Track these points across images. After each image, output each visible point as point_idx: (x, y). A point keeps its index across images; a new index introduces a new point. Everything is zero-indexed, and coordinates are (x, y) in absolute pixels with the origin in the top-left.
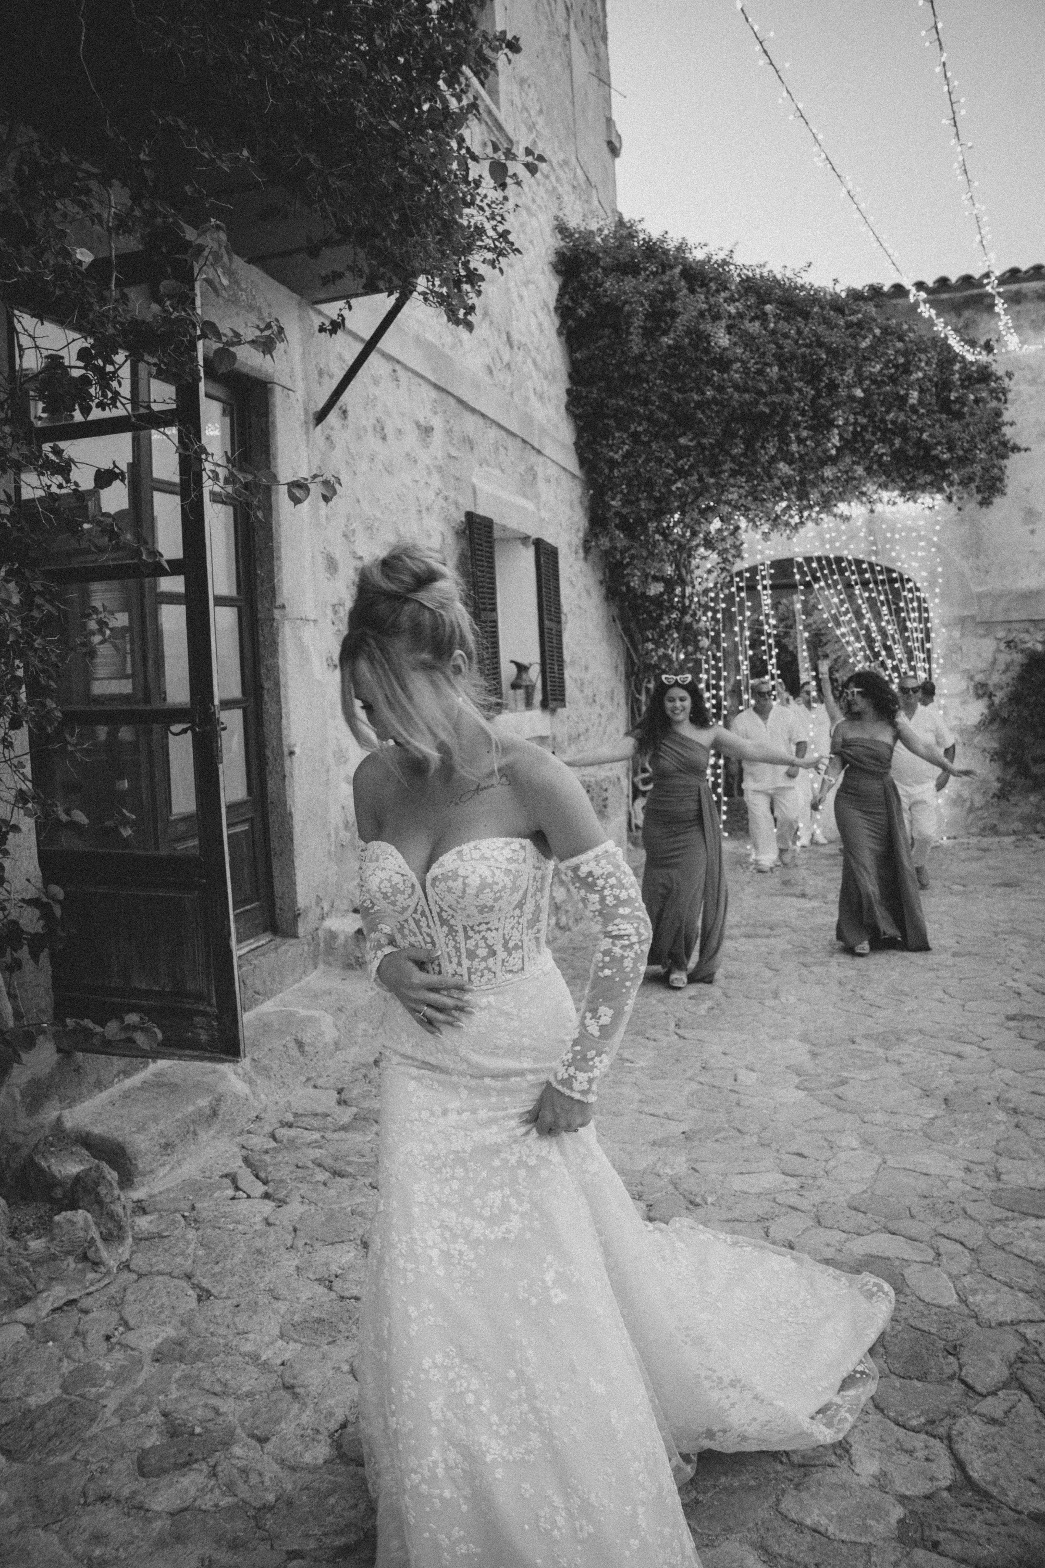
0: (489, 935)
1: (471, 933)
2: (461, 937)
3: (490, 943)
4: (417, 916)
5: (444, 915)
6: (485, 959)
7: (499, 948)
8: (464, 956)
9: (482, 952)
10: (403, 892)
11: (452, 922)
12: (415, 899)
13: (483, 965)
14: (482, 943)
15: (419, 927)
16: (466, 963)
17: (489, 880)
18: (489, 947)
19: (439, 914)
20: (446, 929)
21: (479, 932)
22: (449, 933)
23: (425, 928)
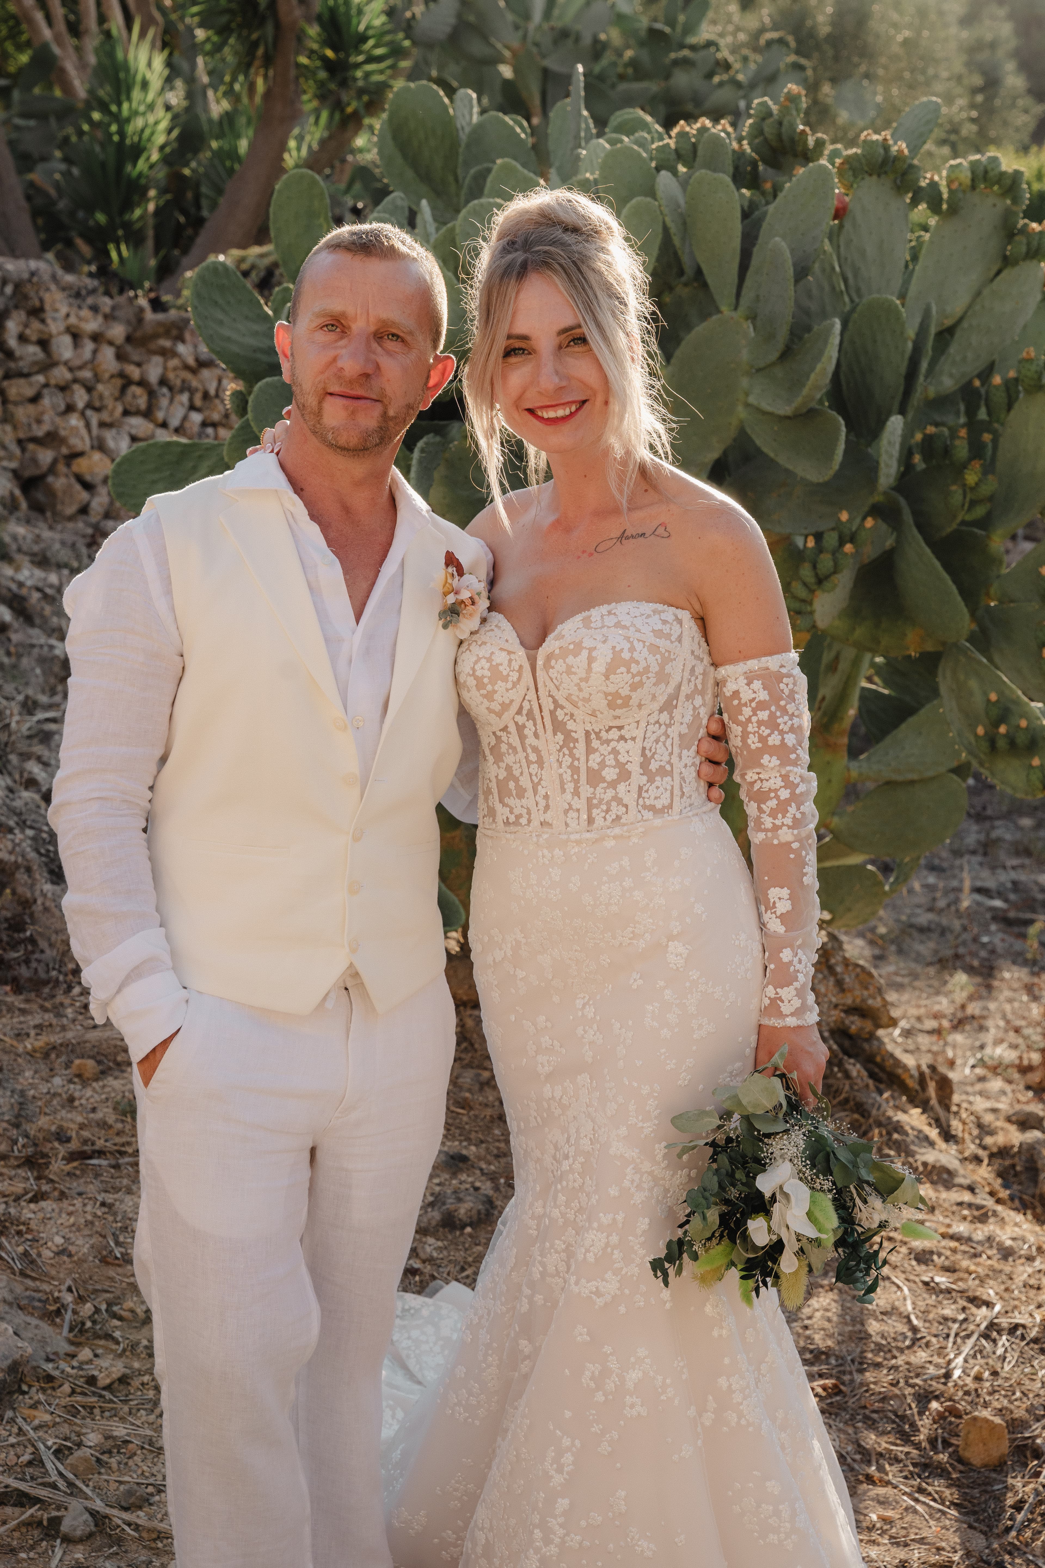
0: (621, 746)
1: (595, 744)
2: (581, 749)
3: (622, 759)
4: (521, 720)
5: (560, 714)
6: (613, 784)
7: (635, 768)
9: (610, 773)
10: (505, 679)
11: (571, 725)
12: (522, 689)
14: (610, 760)
15: (522, 738)
16: (585, 790)
17: (626, 655)
18: (621, 765)
19: (553, 713)
20: (560, 737)
21: (608, 742)
22: (566, 743)
23: (530, 739)
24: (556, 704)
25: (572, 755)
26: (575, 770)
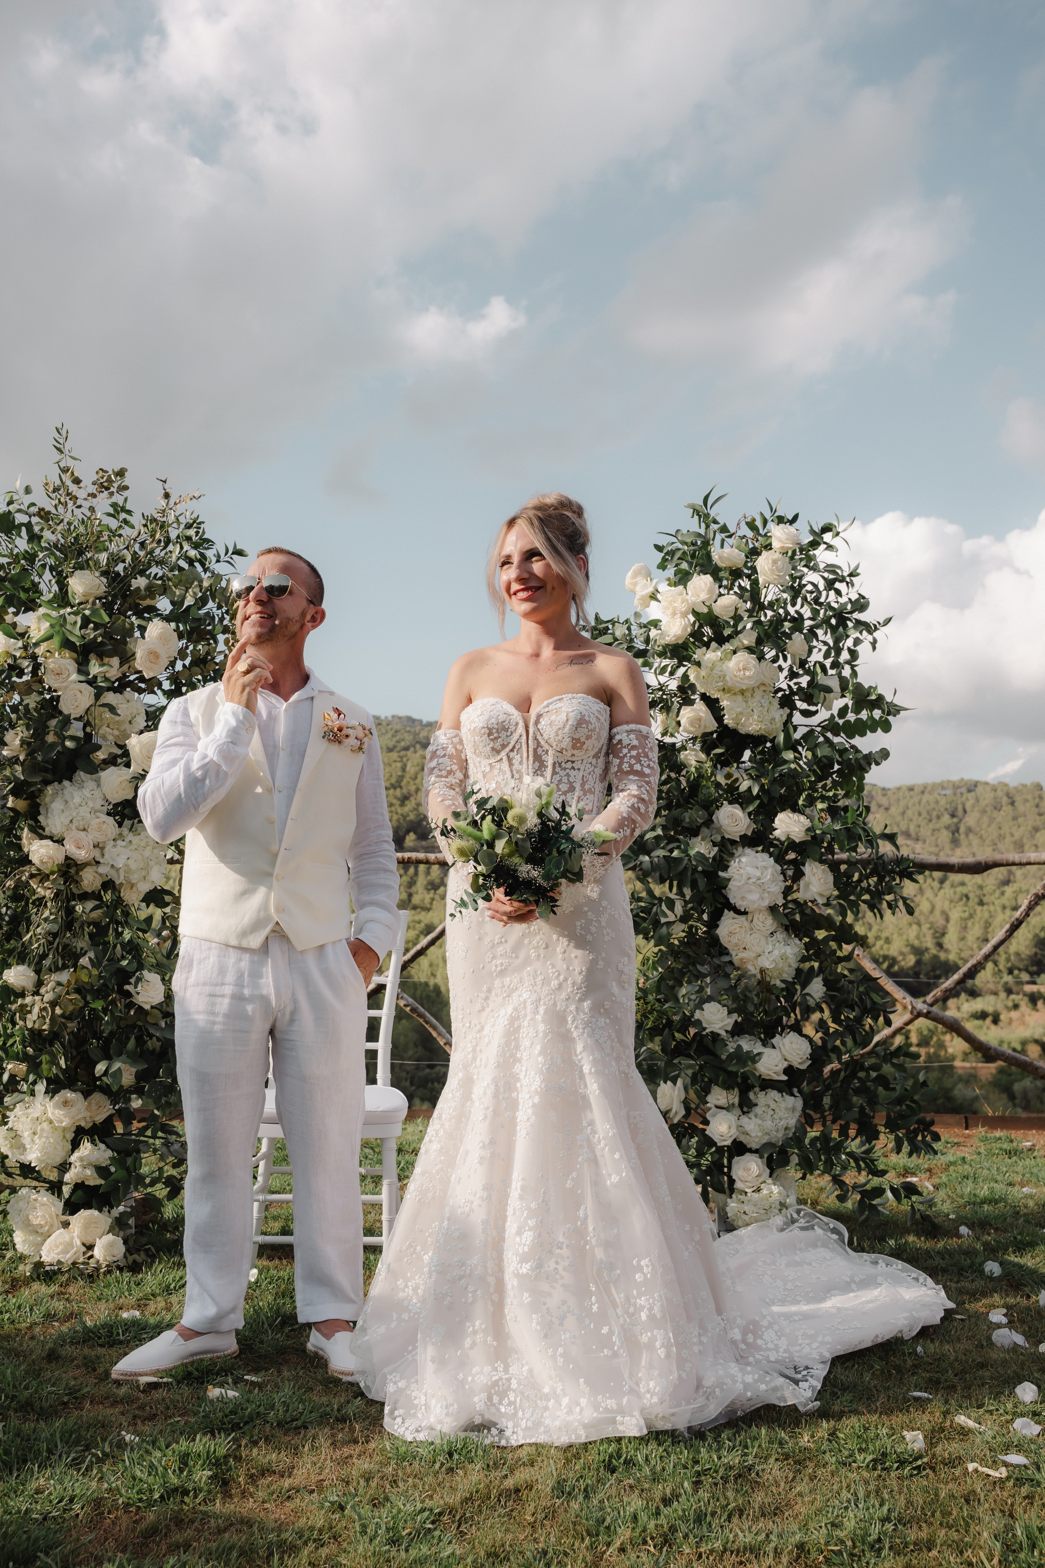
1: (558, 769)
2: (549, 771)
3: (571, 780)
4: (513, 754)
9: (564, 787)
10: (507, 729)
11: (545, 757)
12: (516, 736)
14: (565, 780)
15: (511, 765)
18: (570, 783)
19: (535, 750)
20: (537, 764)
21: (565, 769)
22: (540, 768)
23: (516, 766)
24: (539, 744)
25: (542, 775)
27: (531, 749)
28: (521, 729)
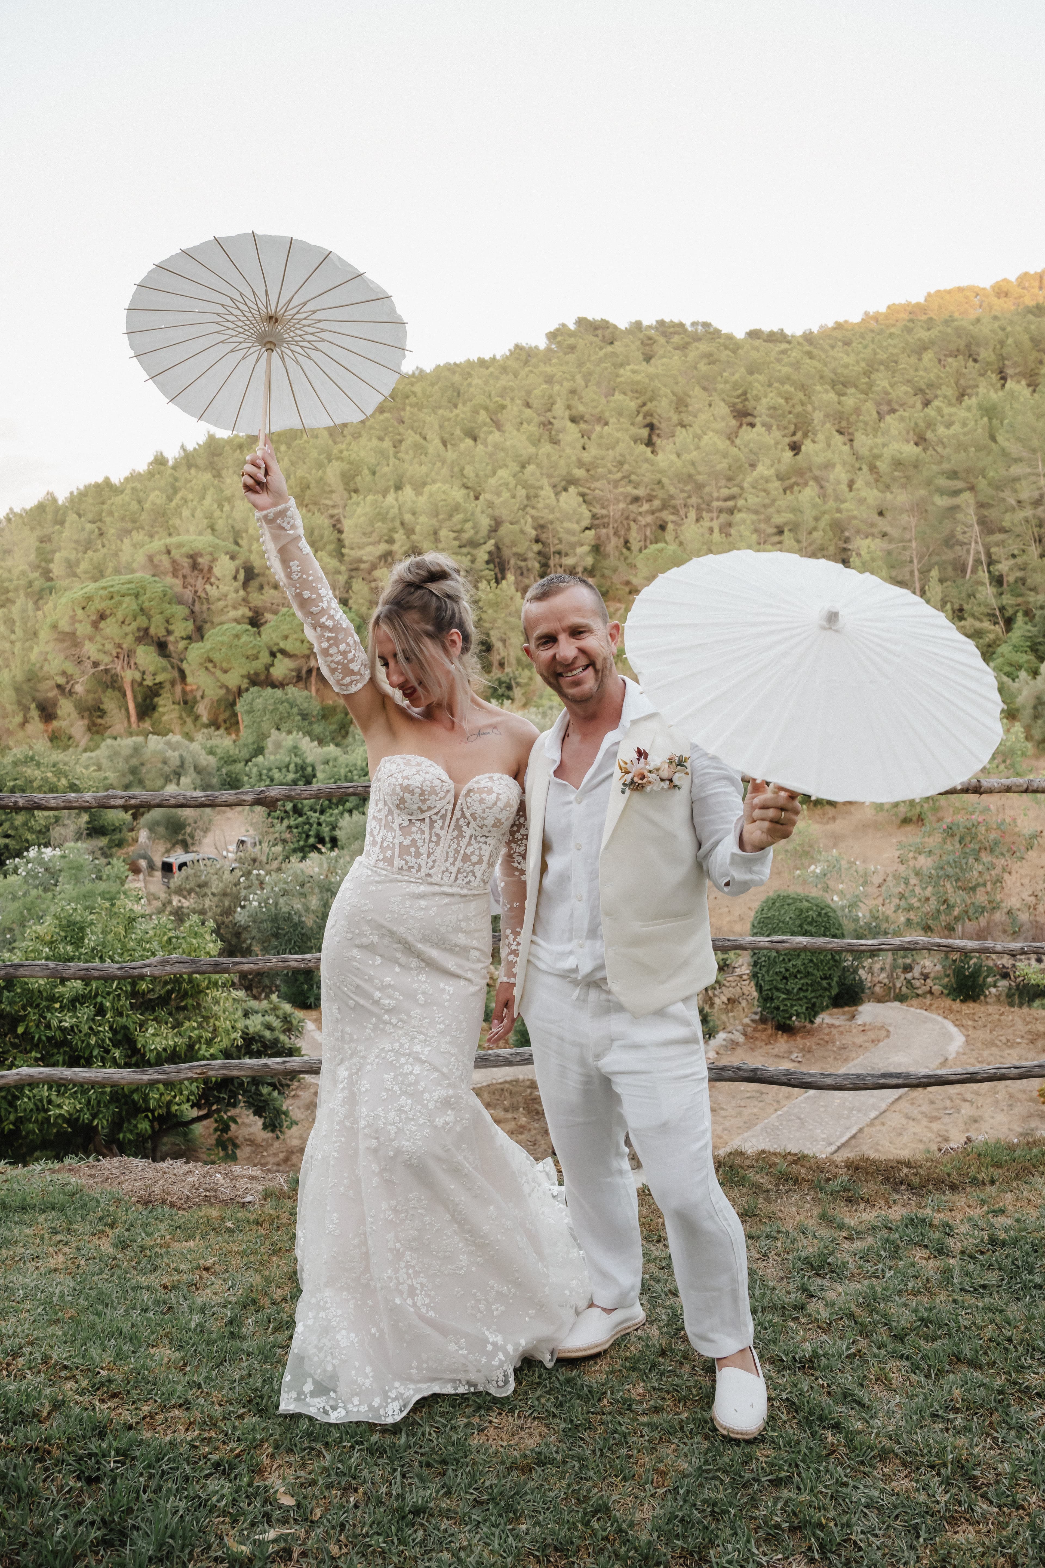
0: (484, 846)
1: (473, 841)
2: (465, 841)
3: (482, 853)
6: (474, 864)
7: (486, 859)
8: (460, 858)
9: (474, 859)
10: (437, 795)
11: (465, 828)
12: (444, 802)
13: (471, 868)
14: (476, 852)
15: (432, 827)
16: (458, 864)
18: (480, 856)
19: (458, 820)
20: (456, 833)
21: (479, 842)
22: (457, 837)
23: (437, 829)
24: (463, 815)
25: (458, 844)
26: (457, 851)
27: (454, 818)
28: (451, 797)
